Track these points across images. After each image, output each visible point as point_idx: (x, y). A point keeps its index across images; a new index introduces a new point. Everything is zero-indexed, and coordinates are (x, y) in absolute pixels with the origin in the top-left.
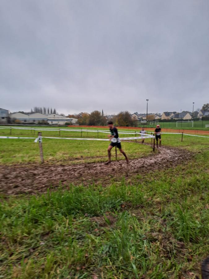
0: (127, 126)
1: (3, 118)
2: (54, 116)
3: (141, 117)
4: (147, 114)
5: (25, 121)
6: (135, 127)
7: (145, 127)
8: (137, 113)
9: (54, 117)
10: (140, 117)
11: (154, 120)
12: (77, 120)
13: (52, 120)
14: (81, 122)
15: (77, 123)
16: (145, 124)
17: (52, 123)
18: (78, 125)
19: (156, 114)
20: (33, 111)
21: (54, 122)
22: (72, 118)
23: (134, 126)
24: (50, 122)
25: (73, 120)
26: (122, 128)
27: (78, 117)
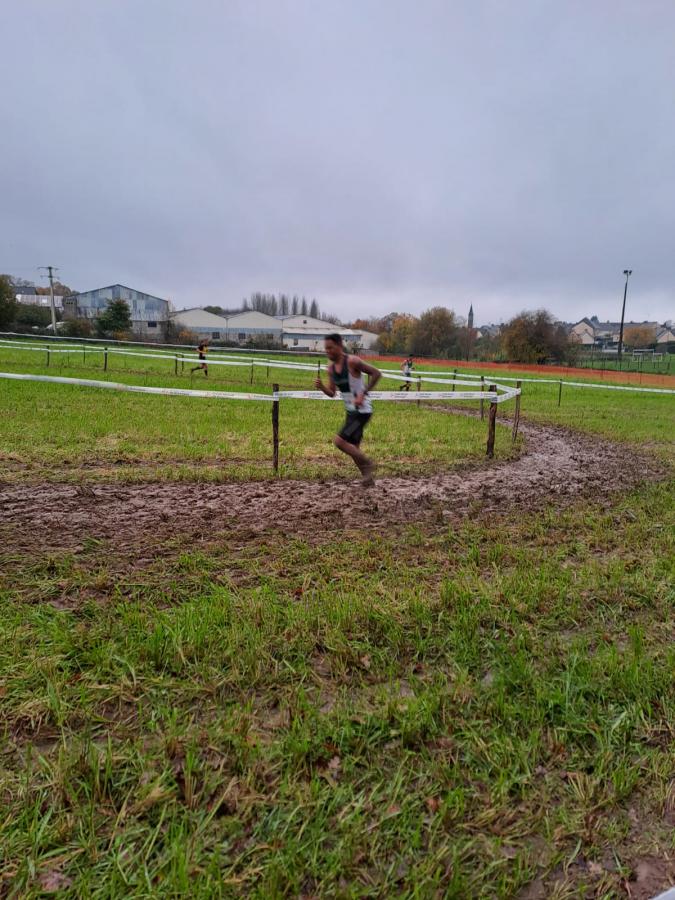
0: (542, 361)
1: (152, 324)
2: (305, 322)
3: (607, 332)
4: (622, 324)
5: (216, 335)
6: (570, 366)
7: (606, 367)
8: (595, 319)
9: (305, 326)
10: (602, 334)
11: (654, 346)
12: (374, 337)
13: (296, 337)
14: (389, 344)
15: (373, 348)
16: (611, 358)
17: (296, 344)
18: (376, 354)
19: (664, 326)
20: (250, 305)
21: (302, 343)
22: (360, 332)
23: (566, 364)
24: (289, 343)
25: (362, 338)
26: (520, 368)
27: (381, 327)
